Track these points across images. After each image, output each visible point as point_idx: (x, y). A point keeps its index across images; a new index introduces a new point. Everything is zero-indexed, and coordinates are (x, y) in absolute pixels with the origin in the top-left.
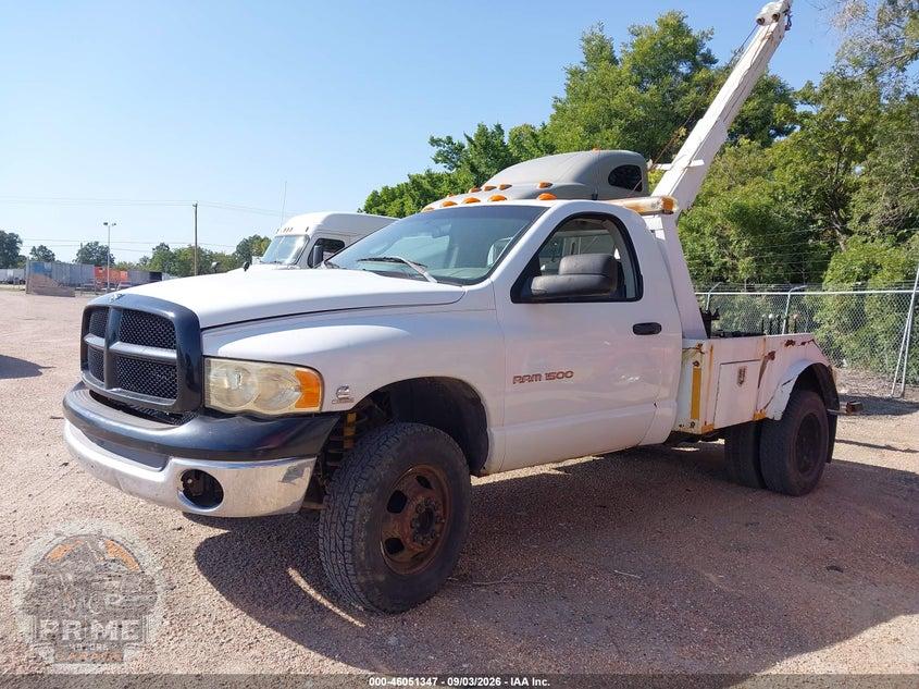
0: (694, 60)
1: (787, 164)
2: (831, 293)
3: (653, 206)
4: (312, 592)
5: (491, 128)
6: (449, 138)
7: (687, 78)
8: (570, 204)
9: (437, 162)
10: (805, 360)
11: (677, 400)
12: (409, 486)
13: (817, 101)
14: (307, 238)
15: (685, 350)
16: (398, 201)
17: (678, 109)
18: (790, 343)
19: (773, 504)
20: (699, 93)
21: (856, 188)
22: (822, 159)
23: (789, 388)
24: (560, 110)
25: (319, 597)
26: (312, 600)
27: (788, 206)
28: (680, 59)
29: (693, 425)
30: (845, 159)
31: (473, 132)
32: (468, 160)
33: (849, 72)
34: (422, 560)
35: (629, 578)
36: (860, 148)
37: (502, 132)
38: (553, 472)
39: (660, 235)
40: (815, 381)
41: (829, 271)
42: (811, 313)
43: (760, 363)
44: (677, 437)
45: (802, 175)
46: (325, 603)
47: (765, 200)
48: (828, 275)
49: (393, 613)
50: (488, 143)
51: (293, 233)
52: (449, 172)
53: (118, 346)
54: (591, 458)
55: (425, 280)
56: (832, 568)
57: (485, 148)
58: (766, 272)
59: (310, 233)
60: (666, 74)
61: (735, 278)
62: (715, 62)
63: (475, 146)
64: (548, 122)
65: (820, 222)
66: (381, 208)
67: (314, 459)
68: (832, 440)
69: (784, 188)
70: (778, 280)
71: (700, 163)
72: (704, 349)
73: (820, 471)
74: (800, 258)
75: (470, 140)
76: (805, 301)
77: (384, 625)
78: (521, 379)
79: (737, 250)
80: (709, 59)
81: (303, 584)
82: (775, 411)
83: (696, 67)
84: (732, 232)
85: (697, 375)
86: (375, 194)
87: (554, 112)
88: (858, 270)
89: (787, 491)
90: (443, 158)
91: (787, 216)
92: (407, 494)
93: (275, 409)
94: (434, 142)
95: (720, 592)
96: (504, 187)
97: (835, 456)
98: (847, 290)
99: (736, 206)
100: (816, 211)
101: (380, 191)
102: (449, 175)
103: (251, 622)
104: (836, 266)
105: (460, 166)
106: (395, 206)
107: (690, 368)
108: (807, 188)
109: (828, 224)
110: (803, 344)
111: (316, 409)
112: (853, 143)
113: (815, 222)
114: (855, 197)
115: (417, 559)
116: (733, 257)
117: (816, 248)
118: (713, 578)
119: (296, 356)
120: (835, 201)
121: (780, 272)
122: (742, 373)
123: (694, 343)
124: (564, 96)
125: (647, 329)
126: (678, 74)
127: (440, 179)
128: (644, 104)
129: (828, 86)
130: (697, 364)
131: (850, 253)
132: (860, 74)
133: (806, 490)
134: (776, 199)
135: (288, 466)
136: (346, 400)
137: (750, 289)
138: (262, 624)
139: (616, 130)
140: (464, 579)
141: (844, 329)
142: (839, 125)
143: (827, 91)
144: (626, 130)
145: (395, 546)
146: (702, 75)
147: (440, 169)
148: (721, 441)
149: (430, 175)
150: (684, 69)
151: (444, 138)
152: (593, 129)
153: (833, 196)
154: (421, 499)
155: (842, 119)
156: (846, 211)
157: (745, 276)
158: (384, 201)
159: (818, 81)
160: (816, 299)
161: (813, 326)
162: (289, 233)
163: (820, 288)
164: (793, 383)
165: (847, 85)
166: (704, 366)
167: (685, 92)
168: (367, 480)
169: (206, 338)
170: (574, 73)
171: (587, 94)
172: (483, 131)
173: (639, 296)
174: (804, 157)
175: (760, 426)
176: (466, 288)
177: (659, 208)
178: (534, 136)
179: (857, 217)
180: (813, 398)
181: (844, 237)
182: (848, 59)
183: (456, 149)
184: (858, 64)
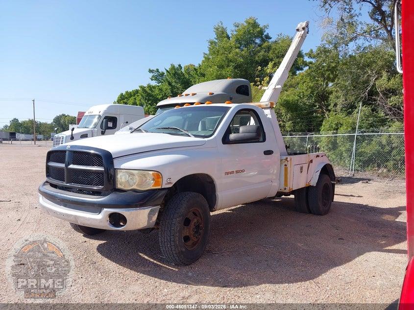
0: (262, 37)
1: (304, 83)
2: (324, 136)
3: (266, 105)
4: (152, 260)
5: (176, 66)
6: (158, 70)
7: (260, 46)
8: (239, 105)
9: (152, 80)
10: (323, 163)
11: (279, 180)
12: (190, 216)
13: (314, 57)
14: (100, 116)
15: (281, 160)
16: (133, 98)
17: (257, 58)
18: (318, 156)
19: (314, 219)
20: (265, 52)
21: (331, 93)
22: (317, 81)
23: (318, 174)
24: (207, 59)
25: (155, 262)
26: (154, 263)
27: (305, 100)
28: (256, 37)
29: (285, 189)
30: (326, 81)
31: (168, 67)
32: (167, 80)
33: (327, 46)
34: (195, 244)
35: (270, 248)
36: (331, 76)
37: (181, 68)
38: (227, 211)
39: (269, 116)
40: (327, 171)
41: (323, 126)
42: (316, 144)
43: (308, 164)
44: (279, 194)
45: (310, 87)
46: (159, 263)
47: (297, 98)
48: (322, 128)
49: (187, 265)
50: (176, 73)
51: (92, 114)
52: (158, 84)
53: (72, 166)
54: (241, 206)
55: (190, 136)
56: (340, 239)
57: (174, 75)
58: (297, 127)
59: (101, 114)
60: (251, 44)
61: (284, 130)
62: (271, 38)
63: (170, 74)
64: (201, 63)
65: (318, 106)
66: (125, 101)
67: (159, 207)
68: (334, 194)
69: (303, 92)
70: (302, 131)
71: (279, 86)
72: (288, 160)
73: (330, 206)
74: (311, 122)
75: (167, 71)
76: (314, 139)
77: (185, 270)
78: (227, 173)
79: (285, 118)
80: (268, 37)
81: (146, 257)
82: (314, 183)
83: (263, 41)
84: (283, 111)
85: (286, 170)
86: (122, 94)
87: (204, 59)
88: (334, 126)
89: (319, 214)
90: (155, 78)
91: (305, 104)
92: (190, 218)
93: (145, 188)
94: (151, 71)
95: (303, 250)
96: (194, 94)
97: (334, 200)
98: (330, 134)
99: (285, 101)
100: (316, 101)
101: (124, 93)
102: (159, 86)
103: (133, 272)
104: (325, 125)
105: (163, 82)
106: (131, 100)
107: (283, 167)
108: (312, 92)
109: (320, 107)
110: (322, 156)
111: (159, 187)
112: (329, 74)
113: (316, 106)
114: (331, 96)
115: (194, 244)
116: (283, 121)
117: (317, 117)
118: (299, 244)
119: (152, 167)
120: (323, 97)
121: (303, 127)
122: (302, 168)
123: (284, 157)
124: (208, 52)
125: (268, 153)
126: (256, 43)
127: (154, 87)
128: (242, 56)
129: (319, 52)
130: (286, 165)
131: (330, 119)
132: (331, 47)
133: (326, 212)
134: (300, 97)
135: (151, 209)
136: (170, 183)
137: (291, 135)
138: (138, 272)
139: (231, 68)
140: (209, 252)
141: (330, 149)
142: (323, 67)
143: (319, 54)
144: (235, 68)
145: (187, 239)
146: (266, 44)
147: (154, 83)
148: (292, 196)
149: (149, 86)
150: (258, 41)
151: (155, 70)
152: (221, 67)
153: (322, 96)
154: (195, 220)
155: (325, 64)
156: (327, 102)
157: (289, 129)
158: (127, 98)
159: (315, 50)
160: (318, 138)
161: (318, 149)
162: (91, 114)
163: (319, 134)
164: (319, 172)
165: (326, 51)
166: (289, 166)
167: (259, 52)
168: (178, 213)
169: (115, 161)
170: (212, 43)
171: (218, 51)
172: (173, 67)
173: (264, 140)
174: (310, 79)
175: (308, 188)
176: (206, 139)
177: (269, 106)
178: (195, 69)
179: (332, 105)
180: (326, 177)
181: (327, 113)
182: (326, 41)
183: (161, 74)
184: (330, 43)
